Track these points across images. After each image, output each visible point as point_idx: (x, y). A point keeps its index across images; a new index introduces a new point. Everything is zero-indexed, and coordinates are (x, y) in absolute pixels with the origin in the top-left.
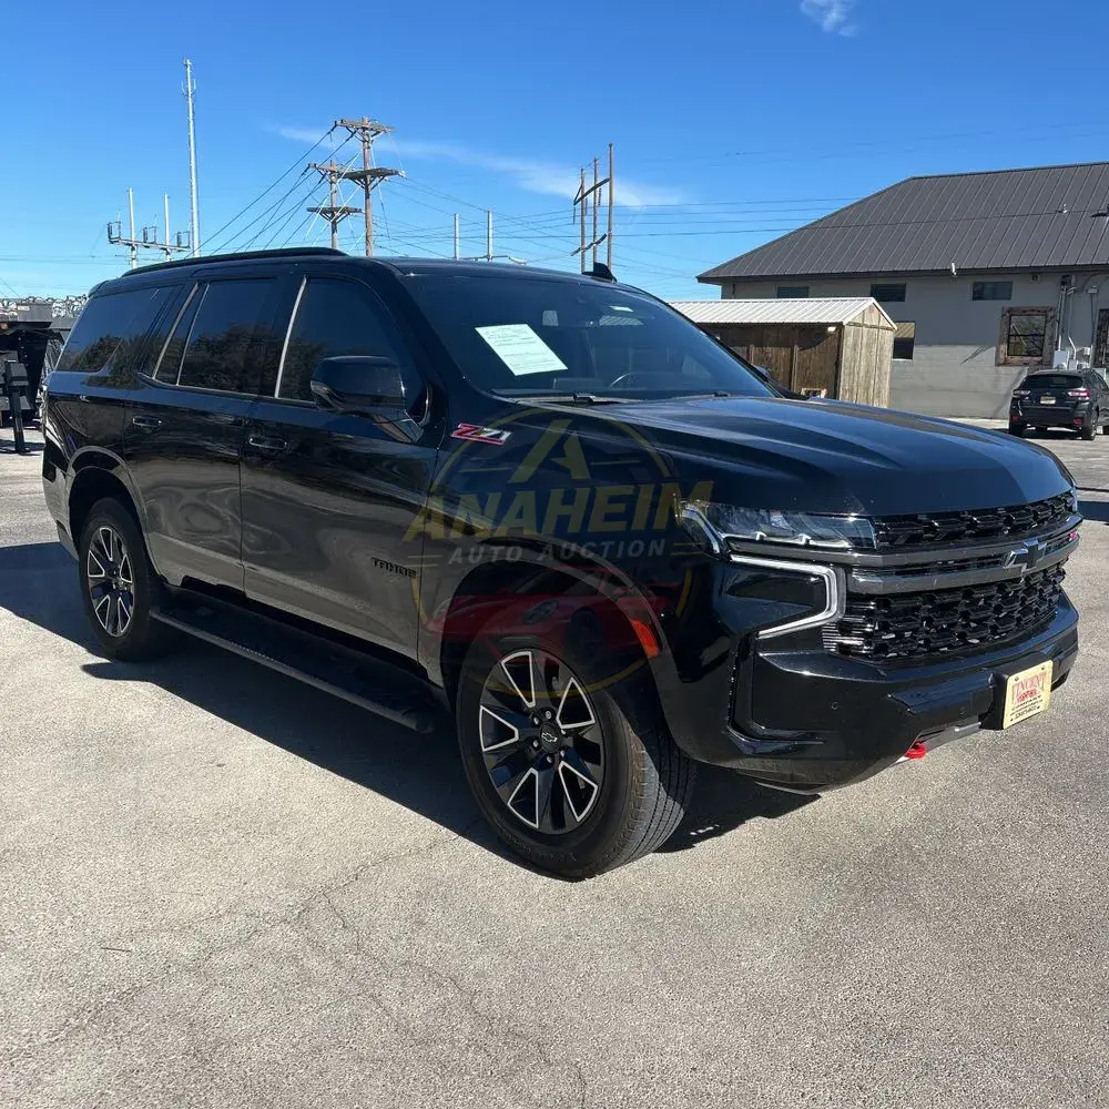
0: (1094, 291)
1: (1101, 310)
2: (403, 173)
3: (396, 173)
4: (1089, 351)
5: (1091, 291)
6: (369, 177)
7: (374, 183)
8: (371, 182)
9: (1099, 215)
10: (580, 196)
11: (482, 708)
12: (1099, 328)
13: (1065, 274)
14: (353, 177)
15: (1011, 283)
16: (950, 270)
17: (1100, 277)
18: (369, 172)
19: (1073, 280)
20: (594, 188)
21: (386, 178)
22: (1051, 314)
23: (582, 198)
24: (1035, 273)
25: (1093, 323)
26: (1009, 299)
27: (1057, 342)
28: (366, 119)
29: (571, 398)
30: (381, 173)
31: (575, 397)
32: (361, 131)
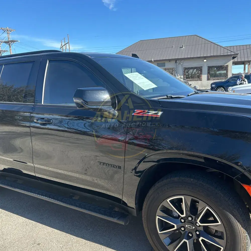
0: (182, 64)
1: (184, 68)
2: (19, 41)
3: (17, 41)
4: (182, 77)
5: (181, 64)
6: (10, 42)
7: (11, 44)
8: (11, 43)
9: (181, 47)
10: (61, 47)
11: (157, 217)
12: (184, 72)
13: (176, 60)
14: (5, 42)
15: (165, 63)
16: (152, 61)
17: (183, 61)
18: (10, 41)
19: (178, 61)
20: (65, 45)
21: (15, 42)
22: (174, 69)
23: (62, 47)
24: (170, 60)
25: (182, 71)
26: (165, 66)
27: (176, 75)
28: (8, 28)
29: (166, 97)
30: (13, 41)
31: (167, 96)
32: (7, 31)
